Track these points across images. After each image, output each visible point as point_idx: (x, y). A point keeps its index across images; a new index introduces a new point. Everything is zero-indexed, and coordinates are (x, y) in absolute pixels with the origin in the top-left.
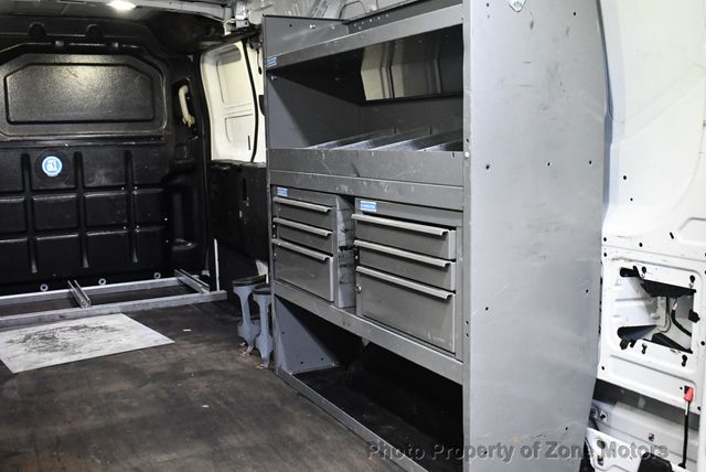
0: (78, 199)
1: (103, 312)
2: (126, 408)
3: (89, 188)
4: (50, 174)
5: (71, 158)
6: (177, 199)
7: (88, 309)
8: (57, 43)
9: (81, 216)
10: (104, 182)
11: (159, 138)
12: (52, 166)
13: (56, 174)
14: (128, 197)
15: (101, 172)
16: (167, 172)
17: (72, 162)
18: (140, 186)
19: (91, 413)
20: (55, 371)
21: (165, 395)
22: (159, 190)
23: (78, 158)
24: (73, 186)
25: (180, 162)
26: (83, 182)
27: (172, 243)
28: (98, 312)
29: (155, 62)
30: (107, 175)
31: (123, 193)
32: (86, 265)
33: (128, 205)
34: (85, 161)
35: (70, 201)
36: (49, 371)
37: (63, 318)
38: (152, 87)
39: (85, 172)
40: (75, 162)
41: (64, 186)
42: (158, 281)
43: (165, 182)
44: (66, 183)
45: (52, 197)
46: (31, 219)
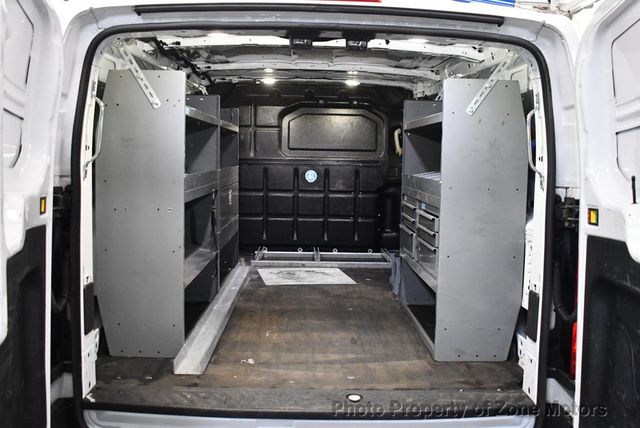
0: (324, 197)
1: (327, 265)
3: (331, 191)
4: (309, 181)
5: (323, 172)
6: (389, 203)
8: (320, 102)
9: (326, 207)
10: (341, 188)
11: (377, 162)
12: (311, 176)
13: (313, 181)
14: (355, 199)
15: (340, 182)
16: (381, 184)
17: (323, 175)
18: (364, 193)
21: (334, 302)
22: (376, 195)
23: (327, 172)
24: (322, 189)
25: (392, 178)
26: (329, 187)
27: (383, 231)
29: (380, 113)
30: (343, 184)
31: (351, 196)
32: (326, 239)
33: (355, 204)
34: (331, 174)
35: (319, 199)
37: (304, 266)
38: (376, 130)
39: (330, 181)
40: (325, 175)
41: (316, 188)
42: (370, 254)
43: (380, 191)
44: (318, 187)
45: (310, 195)
46: (295, 207)
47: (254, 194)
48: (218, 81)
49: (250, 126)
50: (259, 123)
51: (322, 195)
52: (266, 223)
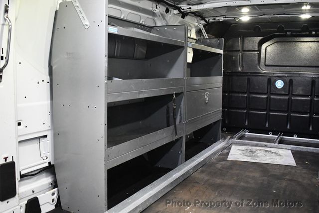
1: (283, 147)
2: (247, 182)
3: (294, 95)
4: (278, 87)
5: (288, 81)
7: (277, 145)
8: (288, 33)
9: (290, 106)
10: (301, 93)
12: (279, 84)
13: (281, 87)
15: (300, 88)
17: (288, 83)
18: (318, 97)
19: (234, 180)
20: (241, 163)
23: (291, 82)
24: (287, 93)
26: (292, 92)
28: (281, 147)
30: (303, 90)
32: (288, 127)
33: (311, 104)
34: (294, 83)
35: (284, 100)
36: (238, 163)
37: (265, 146)
39: (294, 88)
41: (283, 93)
44: (285, 92)
45: (278, 97)
46: (268, 105)
47: (240, 95)
48: (211, 20)
49: (239, 51)
50: (245, 49)
51: (287, 98)
52: (248, 114)
